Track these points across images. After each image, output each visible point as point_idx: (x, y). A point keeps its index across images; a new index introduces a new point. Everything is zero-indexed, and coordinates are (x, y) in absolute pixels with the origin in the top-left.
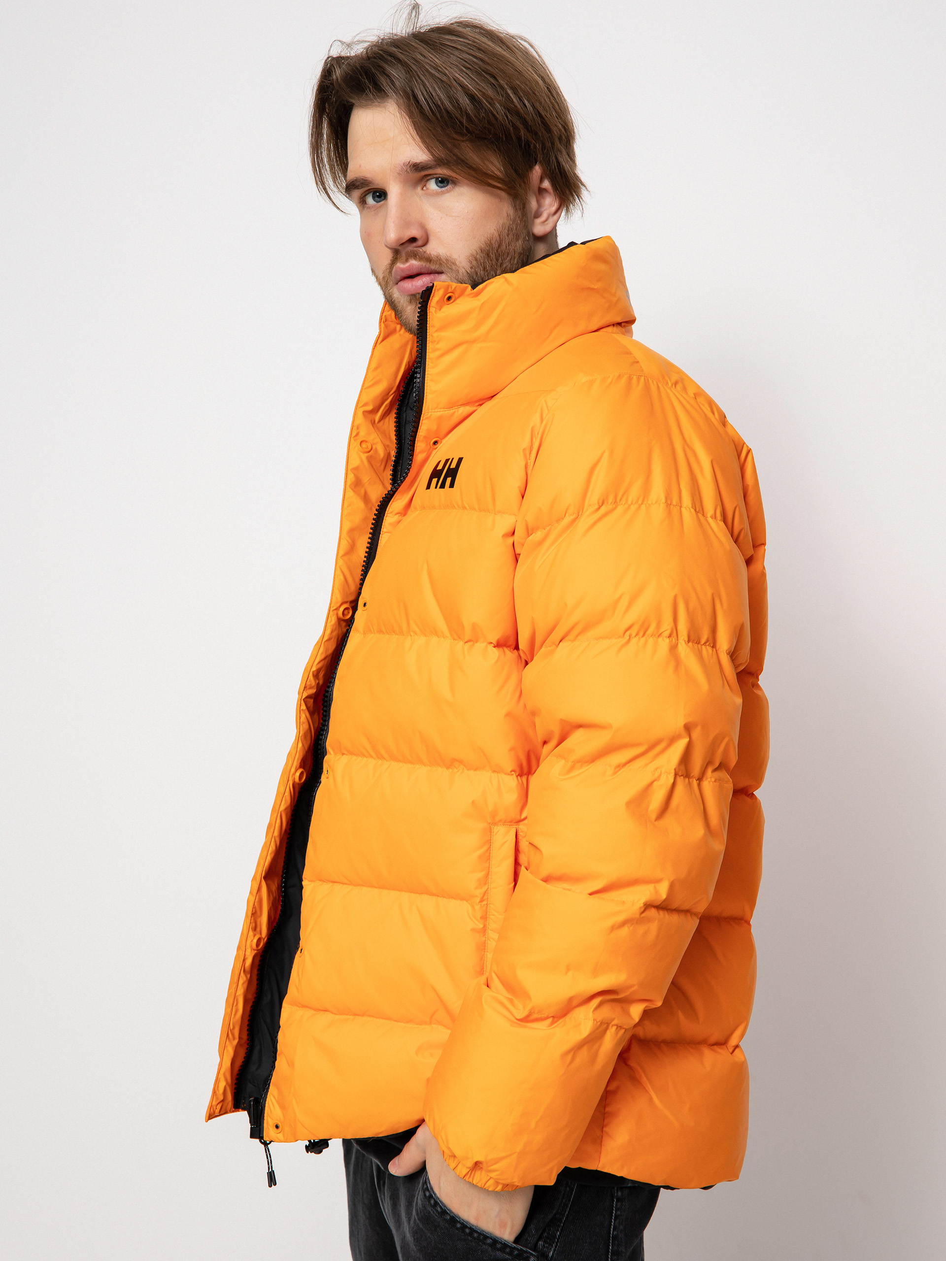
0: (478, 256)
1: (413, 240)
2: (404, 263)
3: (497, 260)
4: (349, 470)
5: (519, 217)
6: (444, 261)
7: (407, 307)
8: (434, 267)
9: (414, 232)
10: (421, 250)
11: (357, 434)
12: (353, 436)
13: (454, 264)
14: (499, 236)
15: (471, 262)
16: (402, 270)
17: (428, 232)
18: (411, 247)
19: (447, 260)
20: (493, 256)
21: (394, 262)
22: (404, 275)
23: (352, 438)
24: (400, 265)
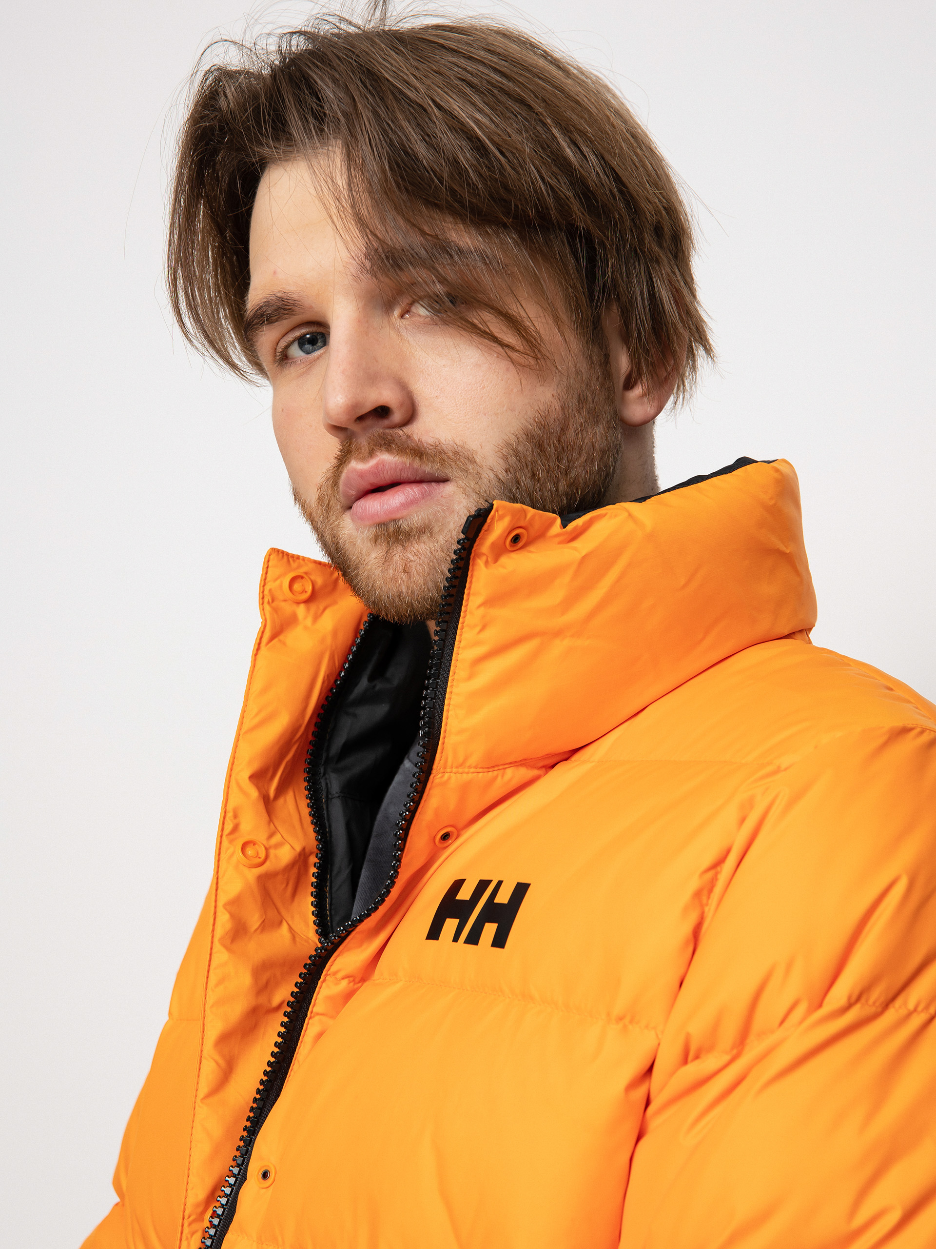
0: (520, 448)
1: (382, 412)
2: (363, 460)
3: (559, 460)
4: (220, 904)
5: (597, 379)
6: (450, 454)
7: (369, 554)
8: (428, 468)
9: (386, 395)
10: (401, 433)
11: (236, 828)
12: (226, 832)
13: (472, 461)
14: (563, 408)
15: (505, 458)
16: (362, 475)
17: (415, 397)
18: (378, 428)
19: (456, 453)
20: (551, 450)
21: (343, 459)
22: (365, 485)
23: (224, 837)
24: (355, 465)
